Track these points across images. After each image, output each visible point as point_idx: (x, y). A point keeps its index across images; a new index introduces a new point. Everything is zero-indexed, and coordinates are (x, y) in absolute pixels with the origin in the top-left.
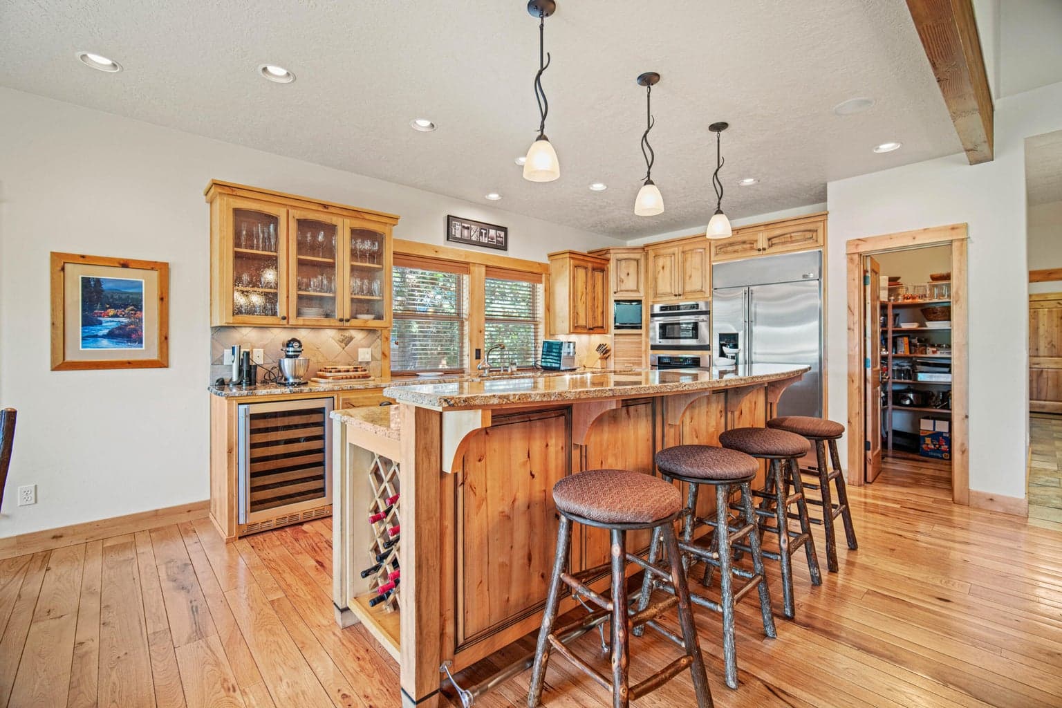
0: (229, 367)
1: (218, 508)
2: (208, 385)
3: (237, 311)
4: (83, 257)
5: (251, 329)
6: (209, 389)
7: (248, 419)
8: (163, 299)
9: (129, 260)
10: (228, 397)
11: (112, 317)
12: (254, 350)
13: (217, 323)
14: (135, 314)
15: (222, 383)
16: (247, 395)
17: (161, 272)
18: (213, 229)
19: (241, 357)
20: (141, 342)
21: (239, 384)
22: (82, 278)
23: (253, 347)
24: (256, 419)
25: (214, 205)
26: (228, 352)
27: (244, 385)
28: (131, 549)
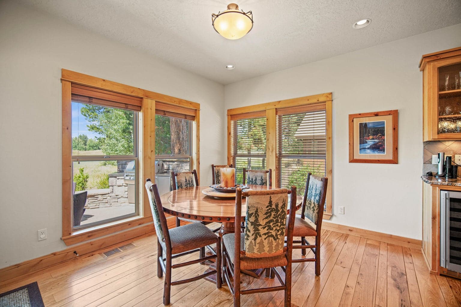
0: (436, 166)
1: (426, 247)
2: (421, 175)
3: (441, 131)
4: (360, 114)
5: (453, 142)
6: (421, 177)
7: (448, 201)
8: (395, 129)
9: (378, 112)
10: (432, 184)
11: (371, 139)
12: (456, 156)
13: (426, 139)
14: (381, 137)
15: (430, 175)
16: (447, 185)
17: (394, 115)
18: (425, 85)
19: (445, 160)
20: (384, 151)
21: (443, 177)
22: (360, 123)
23: (455, 154)
24: (454, 202)
25: (425, 71)
26: (435, 157)
27: (447, 177)
28: (377, 250)
